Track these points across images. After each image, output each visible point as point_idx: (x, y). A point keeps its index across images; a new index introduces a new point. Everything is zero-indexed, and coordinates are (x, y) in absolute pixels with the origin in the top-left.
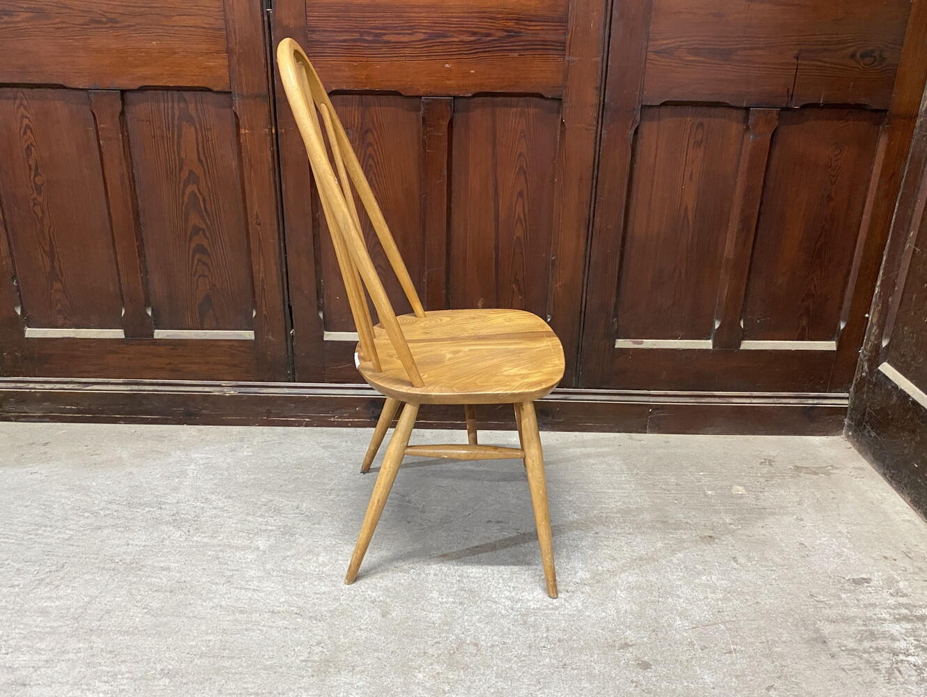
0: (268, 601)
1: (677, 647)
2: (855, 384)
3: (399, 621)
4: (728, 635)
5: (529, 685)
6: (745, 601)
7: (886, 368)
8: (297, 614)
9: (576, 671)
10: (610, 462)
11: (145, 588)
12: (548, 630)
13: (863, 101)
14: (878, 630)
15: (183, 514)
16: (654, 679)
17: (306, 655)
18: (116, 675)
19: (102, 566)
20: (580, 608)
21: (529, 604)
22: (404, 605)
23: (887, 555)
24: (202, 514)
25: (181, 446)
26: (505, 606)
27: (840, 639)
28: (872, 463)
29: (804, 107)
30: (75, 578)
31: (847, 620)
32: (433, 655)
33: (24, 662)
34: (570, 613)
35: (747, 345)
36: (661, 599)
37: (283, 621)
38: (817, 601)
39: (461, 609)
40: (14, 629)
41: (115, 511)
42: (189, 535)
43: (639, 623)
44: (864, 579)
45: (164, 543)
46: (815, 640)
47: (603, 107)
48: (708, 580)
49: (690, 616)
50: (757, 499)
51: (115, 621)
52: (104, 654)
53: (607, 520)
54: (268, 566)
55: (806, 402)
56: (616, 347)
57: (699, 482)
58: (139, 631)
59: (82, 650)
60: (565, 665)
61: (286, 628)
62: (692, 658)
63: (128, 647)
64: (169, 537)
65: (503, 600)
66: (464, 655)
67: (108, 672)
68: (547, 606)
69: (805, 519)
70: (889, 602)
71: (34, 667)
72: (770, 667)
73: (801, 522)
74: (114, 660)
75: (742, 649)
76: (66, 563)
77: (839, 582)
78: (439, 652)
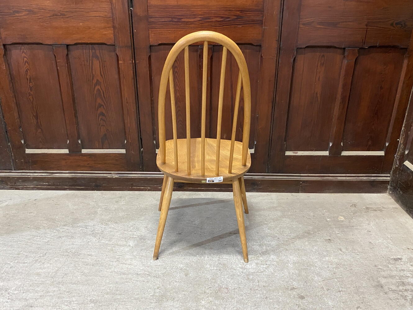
0: (135, 269)
1: (316, 289)
2: (393, 170)
3: (193, 278)
4: (339, 284)
5: (251, 306)
6: (346, 268)
7: (407, 163)
8: (148, 275)
9: (272, 300)
10: (284, 206)
11: (81, 264)
12: (258, 282)
13: (396, 44)
14: (406, 282)
15: (96, 231)
16: (306, 303)
17: (153, 293)
18: (71, 302)
19: (62, 254)
20: (273, 272)
21: (250, 270)
22: (195, 271)
23: (409, 247)
24: (105, 230)
25: (95, 200)
26: (239, 271)
27: (389, 285)
28: (401, 206)
29: (370, 47)
30: (51, 259)
31: (392, 277)
32: (208, 293)
33: (31, 297)
34: (268, 274)
35: (345, 153)
36: (308, 268)
37: (142, 278)
38: (378, 268)
39: (220, 273)
40: (26, 282)
41: (67, 229)
42: (100, 240)
43: (299, 279)
44: (399, 258)
45: (89, 244)
46: (378, 286)
47: (279, 49)
48: (329, 259)
49: (321, 275)
50: (350, 222)
51: (69, 278)
52: (65, 293)
53: (283, 232)
54: (135, 254)
55: (371, 179)
56: (285, 155)
57: (324, 215)
58: (80, 283)
59: (55, 291)
60: (267, 297)
61: (144, 281)
62: (323, 294)
63: (75, 290)
64: (91, 241)
65: (238, 269)
66: (222, 293)
67: (67, 301)
68: (258, 271)
69: (371, 232)
70: (410, 269)
71: (35, 299)
72: (358, 298)
73: (370, 233)
74: (70, 295)
75: (345, 290)
76: (47, 253)
77: (388, 260)
78: (211, 292)
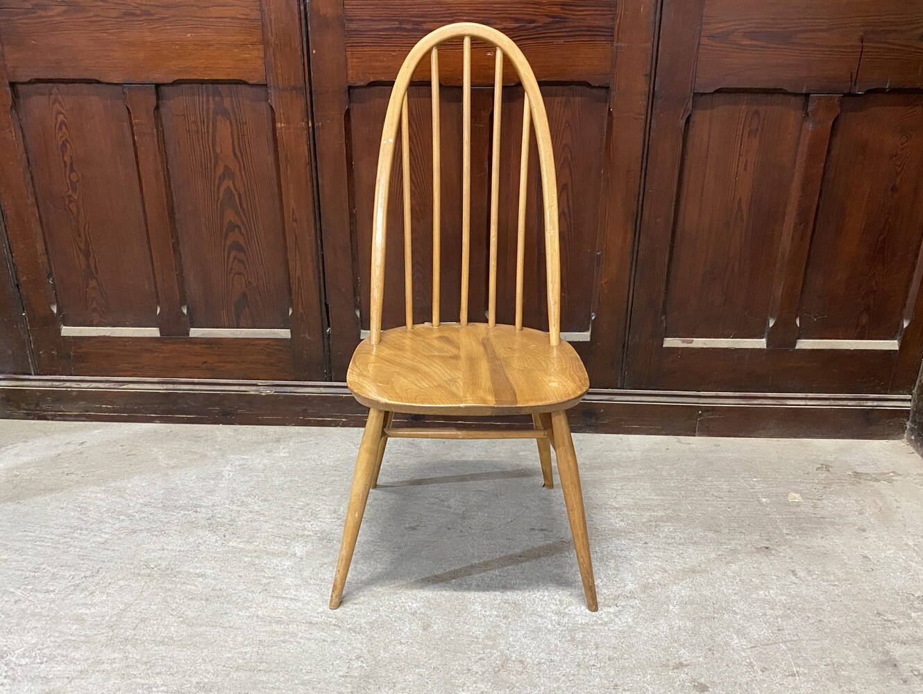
0: (305, 611)
1: (736, 668)
2: (919, 385)
3: (441, 635)
4: (790, 656)
6: (806, 619)
8: (335, 625)
9: (628, 692)
10: (658, 466)
11: (180, 596)
12: (597, 648)
15: (219, 518)
17: (345, 670)
18: (151, 688)
19: (136, 571)
20: (631, 623)
21: (577, 619)
22: (446, 618)
24: (238, 517)
25: (218, 447)
26: (551, 621)
27: (912, 662)
29: (869, 92)
30: (110, 583)
31: (918, 641)
32: (477, 672)
33: (58, 673)
34: (620, 629)
35: (804, 344)
36: (716, 615)
37: (321, 633)
38: (885, 620)
39: (505, 624)
40: (49, 637)
41: (151, 514)
42: (225, 540)
43: (694, 641)
45: (200, 548)
46: (885, 663)
47: (652, 95)
48: (765, 596)
49: (748, 634)
50: (815, 507)
51: (150, 630)
52: (139, 666)
53: (657, 529)
55: (865, 404)
56: (664, 346)
57: (753, 488)
58: (174, 641)
59: (117, 661)
60: (616, 685)
61: (324, 641)
62: (752, 681)
63: (163, 658)
64: (205, 542)
65: (549, 614)
66: (509, 673)
67: (143, 685)
68: (596, 621)
71: (68, 678)
73: (864, 533)
74: (149, 672)
75: (805, 671)
76: (101, 568)
77: (908, 599)
78: (483, 669)
